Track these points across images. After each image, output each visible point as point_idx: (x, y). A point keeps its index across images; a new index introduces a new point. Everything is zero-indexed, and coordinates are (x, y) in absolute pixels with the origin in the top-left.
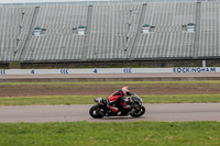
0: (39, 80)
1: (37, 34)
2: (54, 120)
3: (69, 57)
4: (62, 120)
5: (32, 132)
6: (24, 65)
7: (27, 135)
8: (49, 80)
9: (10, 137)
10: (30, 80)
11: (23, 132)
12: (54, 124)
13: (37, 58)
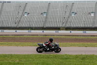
0: (73, 36)
1: (73, 15)
2: (80, 54)
3: (87, 26)
4: (84, 54)
5: (70, 59)
6: (67, 29)
7: (68, 60)
8: (78, 36)
9: (61, 60)
10: (69, 35)
11: (66, 59)
12: (80, 55)
13: (72, 26)
